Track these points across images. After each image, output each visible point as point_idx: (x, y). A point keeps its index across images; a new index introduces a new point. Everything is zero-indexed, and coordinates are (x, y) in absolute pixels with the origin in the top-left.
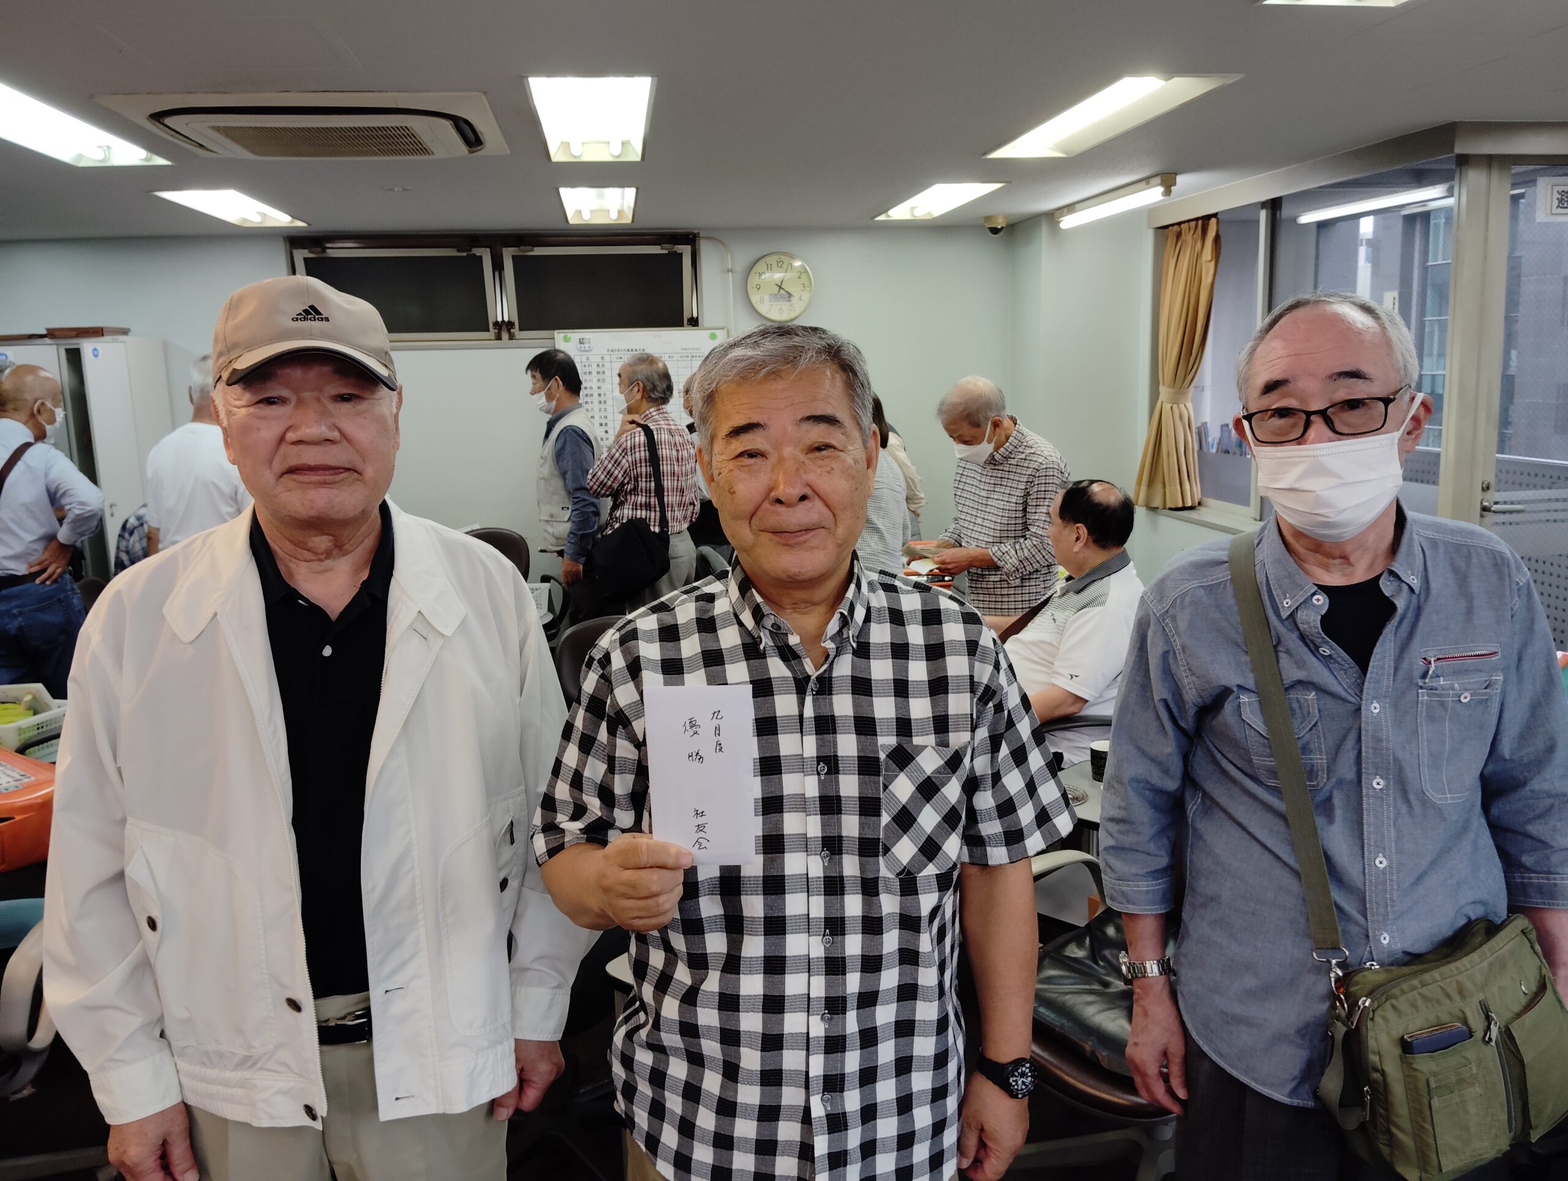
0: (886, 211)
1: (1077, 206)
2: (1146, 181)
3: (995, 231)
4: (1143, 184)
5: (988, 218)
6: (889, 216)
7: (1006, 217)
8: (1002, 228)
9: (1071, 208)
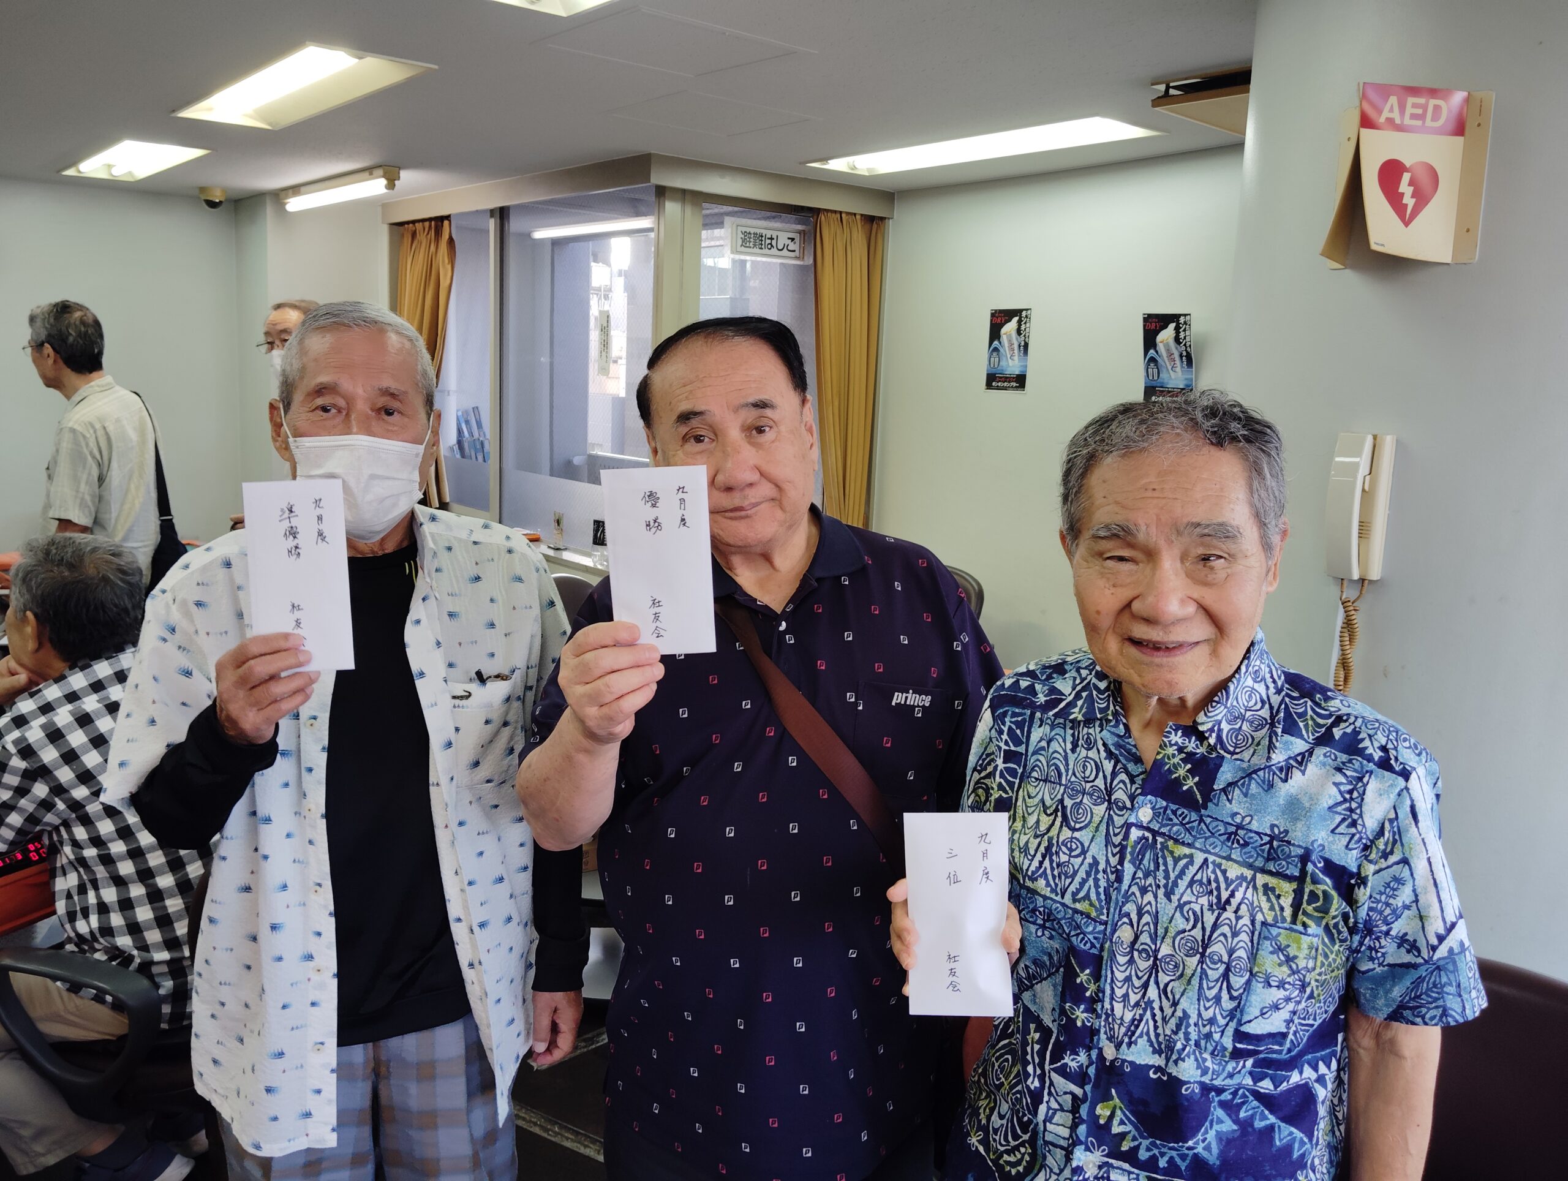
0: (74, 163)
1: (303, 189)
2: (369, 171)
3: (212, 204)
4: (366, 174)
5: (202, 189)
6: (80, 172)
7: (224, 190)
8: (221, 202)
9: (296, 189)
